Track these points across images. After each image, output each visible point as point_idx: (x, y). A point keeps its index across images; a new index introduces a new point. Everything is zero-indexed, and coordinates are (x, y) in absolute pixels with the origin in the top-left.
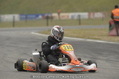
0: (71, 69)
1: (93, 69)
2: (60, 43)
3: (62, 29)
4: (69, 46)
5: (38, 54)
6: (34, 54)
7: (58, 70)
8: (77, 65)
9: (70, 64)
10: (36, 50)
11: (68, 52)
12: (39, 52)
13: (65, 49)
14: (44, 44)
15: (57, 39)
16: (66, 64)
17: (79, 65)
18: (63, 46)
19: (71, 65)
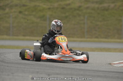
0: (60, 58)
1: (83, 59)
2: (55, 36)
3: (59, 22)
4: (64, 38)
5: (39, 44)
6: (35, 44)
7: (48, 58)
8: (66, 55)
9: (61, 53)
10: (38, 41)
11: (61, 43)
12: (40, 43)
13: (59, 40)
14: (44, 37)
15: (55, 32)
16: (57, 53)
17: (68, 55)
18: (58, 38)
19: (61, 55)
